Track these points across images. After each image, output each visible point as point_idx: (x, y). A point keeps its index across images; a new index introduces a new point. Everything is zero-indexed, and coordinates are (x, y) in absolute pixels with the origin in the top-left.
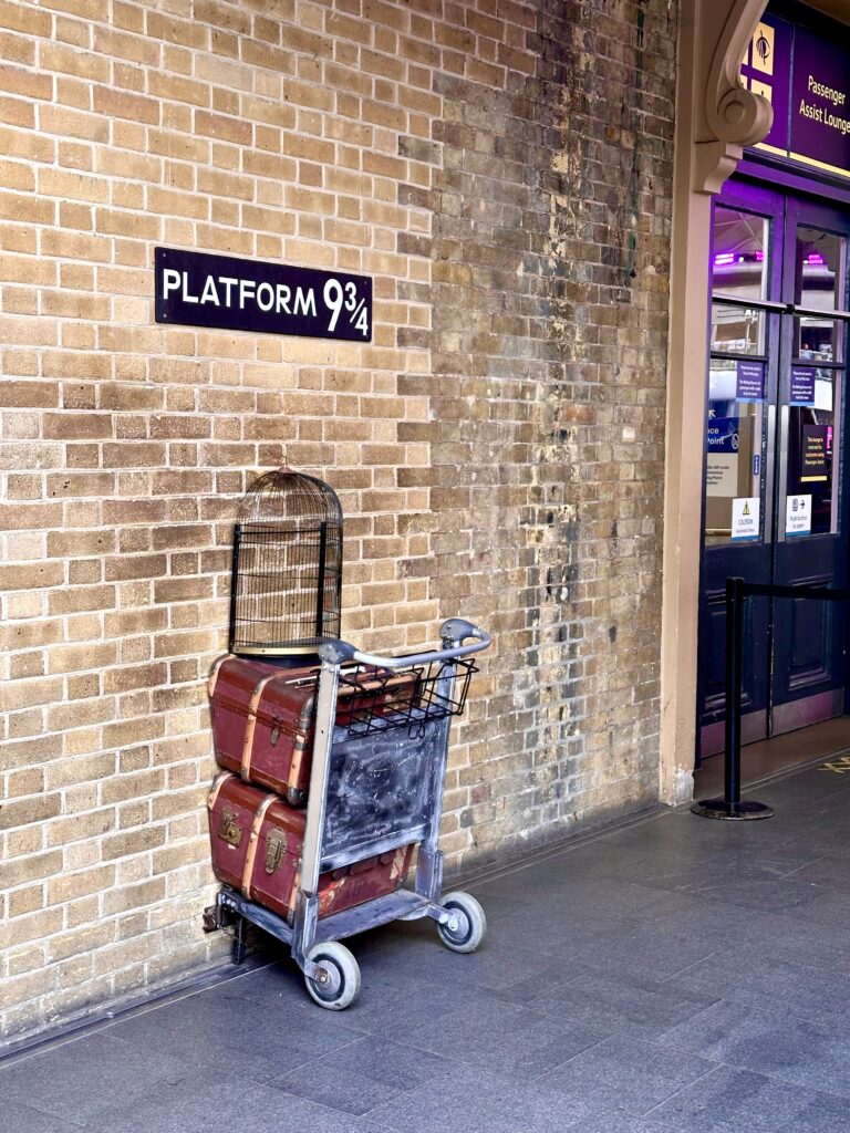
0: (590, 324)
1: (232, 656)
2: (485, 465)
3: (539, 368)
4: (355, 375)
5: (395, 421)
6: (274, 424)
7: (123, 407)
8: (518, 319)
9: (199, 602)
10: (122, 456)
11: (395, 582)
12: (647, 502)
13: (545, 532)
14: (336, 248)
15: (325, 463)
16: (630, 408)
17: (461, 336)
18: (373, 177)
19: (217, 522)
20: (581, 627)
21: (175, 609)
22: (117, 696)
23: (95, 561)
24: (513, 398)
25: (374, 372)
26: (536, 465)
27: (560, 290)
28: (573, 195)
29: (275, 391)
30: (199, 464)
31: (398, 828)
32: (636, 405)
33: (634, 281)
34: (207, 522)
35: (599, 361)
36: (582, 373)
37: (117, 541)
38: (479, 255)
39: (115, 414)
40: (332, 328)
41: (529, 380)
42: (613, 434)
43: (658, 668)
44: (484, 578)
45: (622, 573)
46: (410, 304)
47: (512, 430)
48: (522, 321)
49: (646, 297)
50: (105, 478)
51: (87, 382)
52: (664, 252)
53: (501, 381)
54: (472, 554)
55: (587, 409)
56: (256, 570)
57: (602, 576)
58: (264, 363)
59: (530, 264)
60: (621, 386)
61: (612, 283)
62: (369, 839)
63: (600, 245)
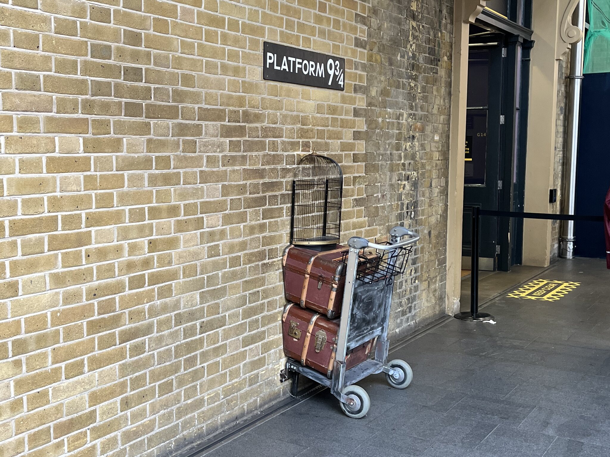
0: (423, 84)
1: (293, 246)
2: (385, 152)
3: (405, 105)
4: (338, 107)
5: (353, 130)
6: (307, 131)
7: (251, 122)
8: (398, 80)
9: (279, 219)
10: (250, 146)
11: (351, 209)
12: (443, 170)
13: (406, 185)
14: (331, 44)
15: (326, 151)
16: (437, 125)
17: (377, 89)
18: (346, 9)
19: (286, 180)
20: (419, 231)
21: (270, 223)
22: (248, 266)
23: (239, 199)
24: (395, 119)
25: (345, 105)
26: (403, 152)
27: (413, 67)
28: (418, 22)
29: (308, 114)
30: (279, 151)
31: (372, 329)
32: (439, 123)
33: (439, 63)
34: (282, 180)
35: (426, 102)
36: (420, 107)
37: (248, 189)
38: (384, 49)
39: (247, 125)
40: (330, 84)
41: (401, 111)
42: (431, 138)
43: (446, 250)
44: (383, 207)
45: (433, 204)
46: (359, 72)
47: (395, 135)
48: (399, 81)
49: (444, 71)
50: (244, 157)
51: (237, 109)
52: (450, 50)
53: (391, 111)
54: (380, 195)
55: (422, 125)
56: (300, 203)
57: (426, 206)
58: (304, 101)
59: (402, 54)
60: (434, 114)
61: (432, 64)
62: (362, 334)
63: (428, 46)
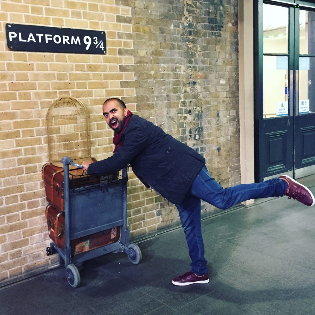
0: (204, 45)
2: (160, 95)
3: (182, 61)
4: (100, 65)
5: (119, 81)
6: (65, 84)
9: (36, 146)
12: (232, 104)
13: (188, 116)
14: (88, 22)
15: (89, 96)
16: (223, 73)
17: (146, 51)
19: (42, 119)
20: (205, 148)
24: (171, 71)
25: (108, 64)
26: (183, 94)
27: (190, 33)
29: (65, 72)
30: (32, 98)
32: (226, 71)
33: (222, 29)
34: (38, 119)
35: (208, 57)
36: (201, 61)
38: (153, 22)
41: (178, 65)
42: (216, 82)
43: (239, 160)
45: (222, 129)
47: (171, 82)
48: (173, 45)
49: (228, 34)
52: (235, 18)
53: (165, 65)
55: (204, 74)
57: (213, 130)
58: (59, 63)
59: (176, 25)
60: (219, 66)
61: (213, 30)
63: (207, 17)
